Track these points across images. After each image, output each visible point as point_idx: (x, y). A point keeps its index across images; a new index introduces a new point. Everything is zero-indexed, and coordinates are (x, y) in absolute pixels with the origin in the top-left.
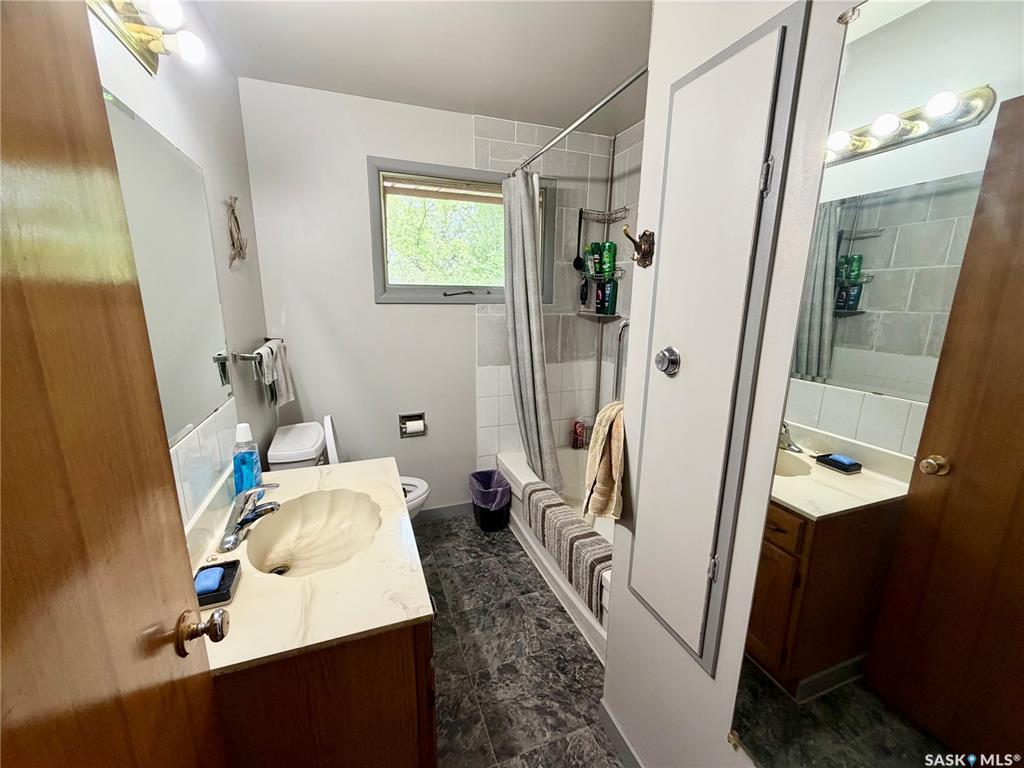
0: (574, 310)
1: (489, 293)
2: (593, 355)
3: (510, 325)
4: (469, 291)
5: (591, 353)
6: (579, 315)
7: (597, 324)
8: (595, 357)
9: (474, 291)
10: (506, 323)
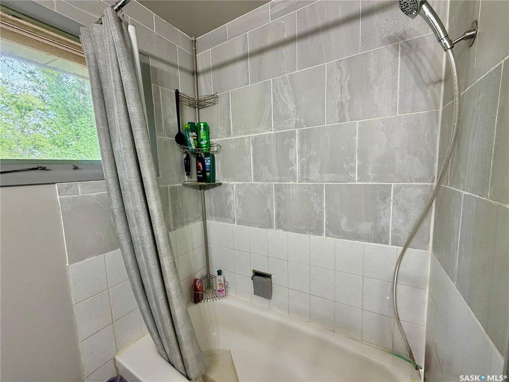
0: (180, 180)
1: (76, 168)
2: (199, 217)
3: (116, 205)
4: (40, 167)
5: (198, 216)
6: (185, 185)
7: (199, 191)
8: (201, 218)
9: (47, 167)
10: (110, 203)
